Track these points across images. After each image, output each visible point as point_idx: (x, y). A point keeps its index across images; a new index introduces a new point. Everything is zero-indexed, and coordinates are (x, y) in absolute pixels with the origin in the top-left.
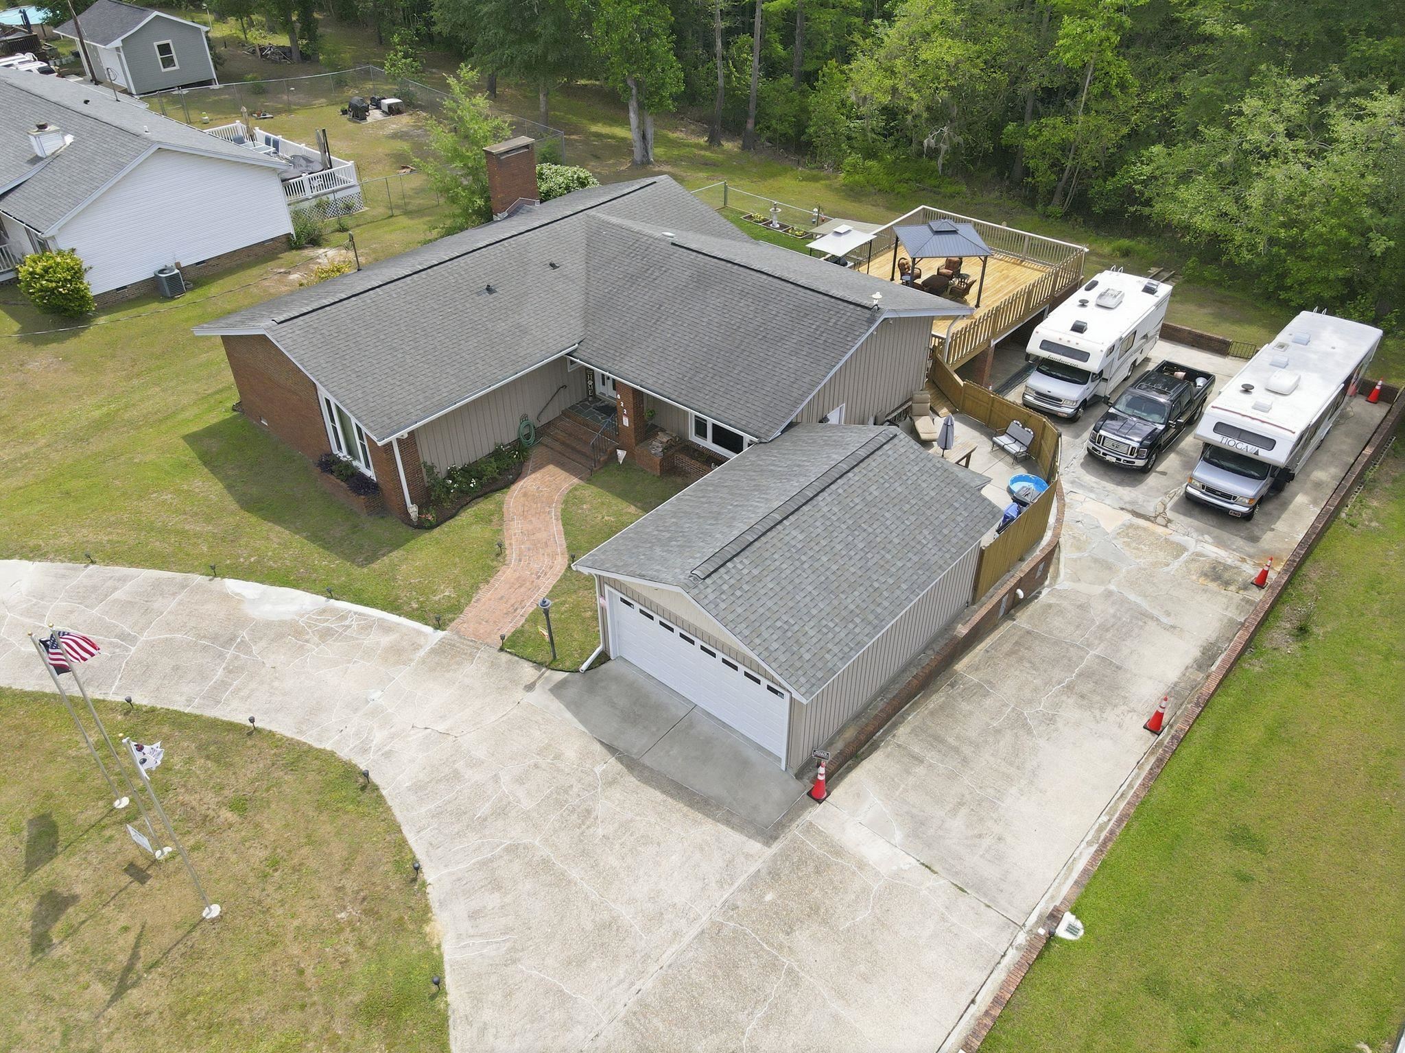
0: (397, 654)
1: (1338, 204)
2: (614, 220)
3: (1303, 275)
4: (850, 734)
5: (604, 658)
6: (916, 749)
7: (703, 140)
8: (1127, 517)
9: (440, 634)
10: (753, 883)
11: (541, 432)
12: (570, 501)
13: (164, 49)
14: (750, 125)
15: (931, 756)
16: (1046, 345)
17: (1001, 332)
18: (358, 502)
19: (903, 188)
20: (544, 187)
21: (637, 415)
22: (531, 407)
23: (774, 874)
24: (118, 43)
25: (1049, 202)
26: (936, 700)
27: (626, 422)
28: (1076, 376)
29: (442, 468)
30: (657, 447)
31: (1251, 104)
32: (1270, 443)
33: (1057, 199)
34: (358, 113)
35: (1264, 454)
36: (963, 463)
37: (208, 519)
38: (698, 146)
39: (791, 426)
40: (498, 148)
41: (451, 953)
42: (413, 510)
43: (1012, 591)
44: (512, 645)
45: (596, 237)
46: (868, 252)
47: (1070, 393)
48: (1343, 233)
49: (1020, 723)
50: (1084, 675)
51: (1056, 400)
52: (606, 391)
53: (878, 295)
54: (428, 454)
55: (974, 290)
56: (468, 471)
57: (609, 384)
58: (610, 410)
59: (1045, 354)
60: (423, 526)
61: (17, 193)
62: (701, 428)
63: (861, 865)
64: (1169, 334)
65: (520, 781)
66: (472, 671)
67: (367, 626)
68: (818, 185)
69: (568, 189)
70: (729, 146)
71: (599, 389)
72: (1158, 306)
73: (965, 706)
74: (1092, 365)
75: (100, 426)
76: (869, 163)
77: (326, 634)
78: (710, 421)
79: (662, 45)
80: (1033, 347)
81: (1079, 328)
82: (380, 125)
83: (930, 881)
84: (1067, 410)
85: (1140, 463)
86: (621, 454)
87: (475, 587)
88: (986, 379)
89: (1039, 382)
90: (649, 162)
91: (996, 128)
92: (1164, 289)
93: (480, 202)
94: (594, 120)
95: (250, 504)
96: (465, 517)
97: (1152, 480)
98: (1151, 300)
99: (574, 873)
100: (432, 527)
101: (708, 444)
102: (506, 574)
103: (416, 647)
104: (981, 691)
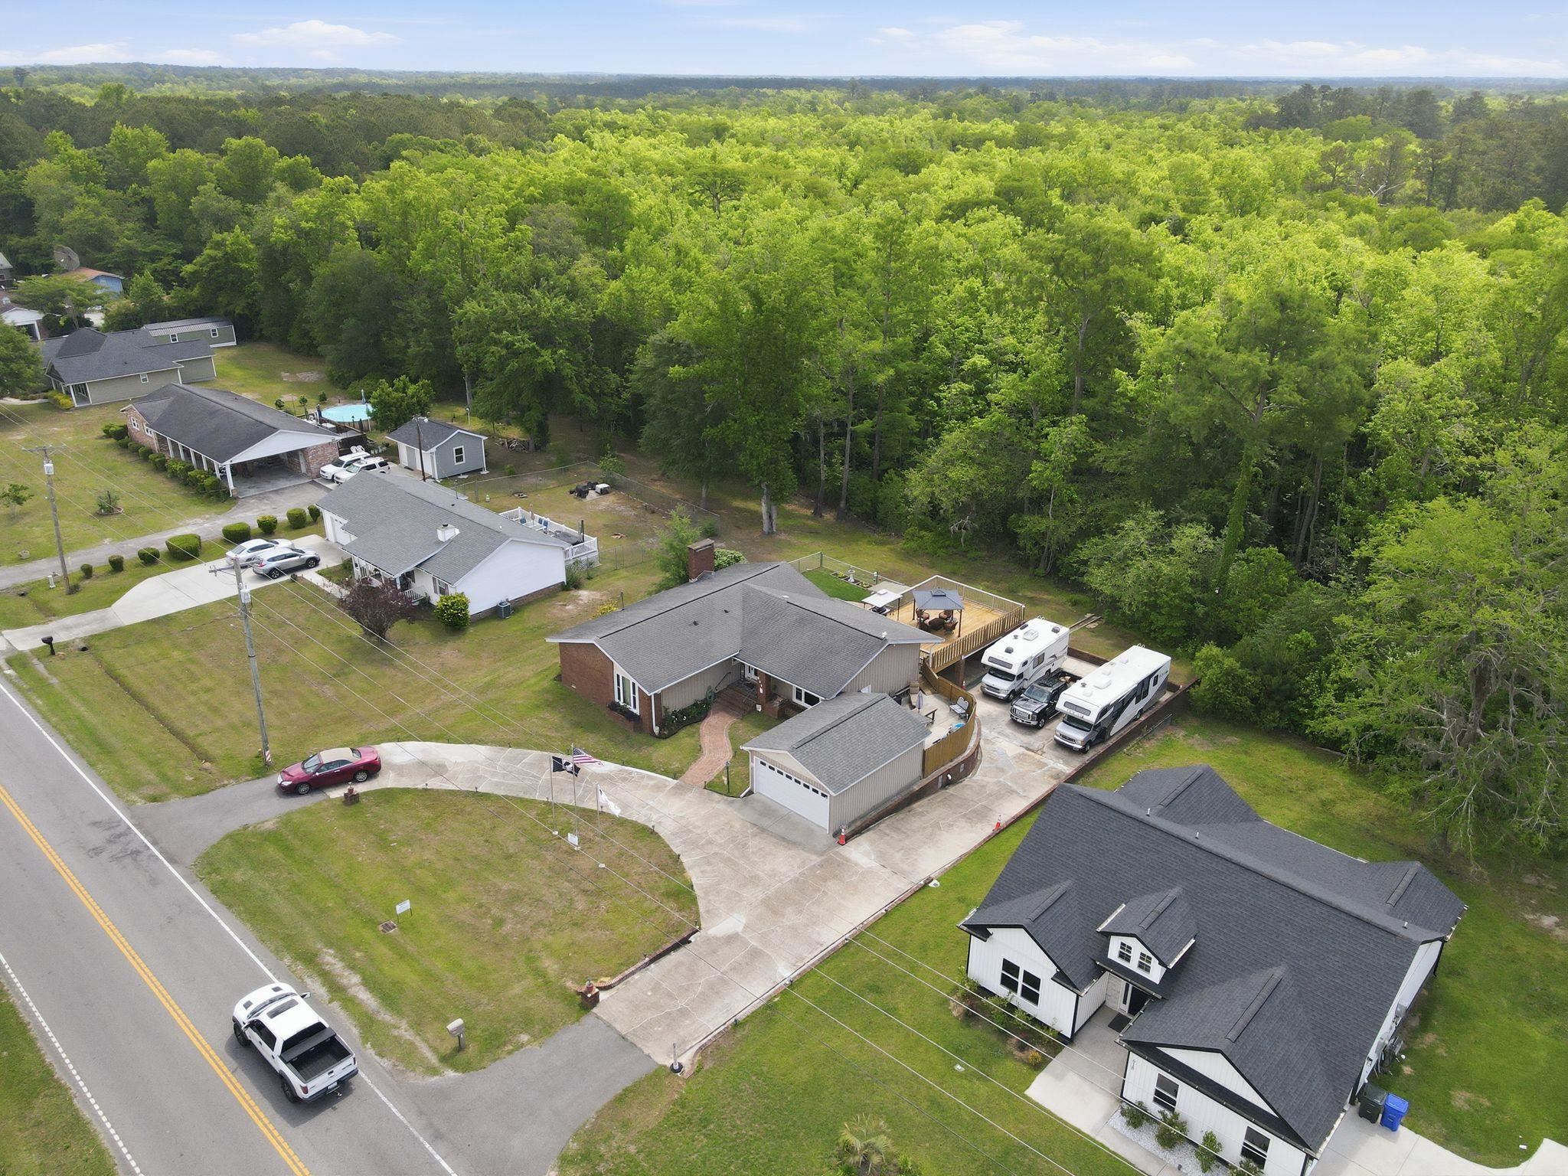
0: (658, 788)
1: (1175, 584)
2: (758, 588)
3: (1160, 624)
4: (858, 824)
5: (751, 792)
6: (888, 832)
7: (809, 512)
8: (1023, 750)
9: (676, 781)
10: (812, 868)
11: (717, 695)
12: (732, 728)
13: (459, 451)
14: (842, 504)
15: (893, 834)
16: (991, 659)
17: (968, 652)
18: (629, 725)
19: (941, 552)
20: (716, 563)
21: (767, 689)
22: (712, 682)
23: (821, 866)
24: (434, 450)
25: (1036, 567)
26: (900, 815)
27: (761, 691)
28: (1007, 676)
29: (671, 711)
30: (777, 703)
31: (1129, 524)
32: (1088, 712)
33: (1041, 565)
34: (582, 494)
35: (1086, 718)
36: (931, 716)
37: (557, 731)
38: (807, 517)
39: (841, 693)
40: (696, 546)
41: (694, 881)
42: (656, 730)
43: (945, 774)
44: (710, 786)
45: (747, 597)
46: (898, 604)
47: (1004, 687)
48: (1177, 601)
49: (936, 826)
50: (974, 811)
51: (997, 690)
52: (751, 676)
53: (885, 633)
54: (665, 703)
55: (957, 626)
56: (683, 712)
57: (753, 672)
58: (753, 686)
59: (991, 664)
60: (661, 737)
61: (431, 561)
62: (799, 697)
63: (856, 865)
64: (1072, 653)
65: (716, 833)
66: (691, 796)
67: (643, 777)
68: (885, 548)
69: (729, 563)
70: (829, 516)
71: (747, 675)
72: (1060, 640)
73: (913, 819)
74: (1015, 671)
75: (489, 686)
76: (923, 533)
77: (624, 780)
78: (804, 690)
79: (784, 464)
80: (985, 660)
81: (1009, 651)
82: (594, 502)
83: (884, 870)
84: (1003, 695)
85: (1034, 723)
86: (759, 708)
87: (689, 764)
88: (961, 678)
89: (989, 680)
90: (773, 533)
91: (1004, 518)
92: (1064, 630)
93: (683, 573)
94: (735, 496)
95: (577, 725)
96: (682, 733)
97: (1042, 733)
98: (1055, 636)
99: (741, 862)
100: (666, 738)
101: (802, 703)
102: (704, 759)
103: (666, 786)
104: (922, 814)
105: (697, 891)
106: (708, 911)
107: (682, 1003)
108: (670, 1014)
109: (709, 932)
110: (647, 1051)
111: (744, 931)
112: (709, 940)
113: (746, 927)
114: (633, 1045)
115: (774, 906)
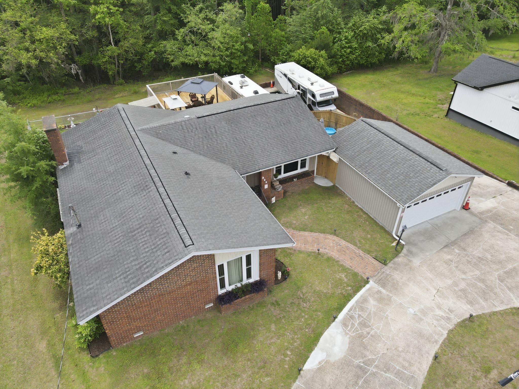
27: (266, 187)
30: (279, 187)
32: (333, 93)
35: (333, 96)
42: (280, 274)
44: (385, 261)
86: (274, 199)
102: (335, 254)
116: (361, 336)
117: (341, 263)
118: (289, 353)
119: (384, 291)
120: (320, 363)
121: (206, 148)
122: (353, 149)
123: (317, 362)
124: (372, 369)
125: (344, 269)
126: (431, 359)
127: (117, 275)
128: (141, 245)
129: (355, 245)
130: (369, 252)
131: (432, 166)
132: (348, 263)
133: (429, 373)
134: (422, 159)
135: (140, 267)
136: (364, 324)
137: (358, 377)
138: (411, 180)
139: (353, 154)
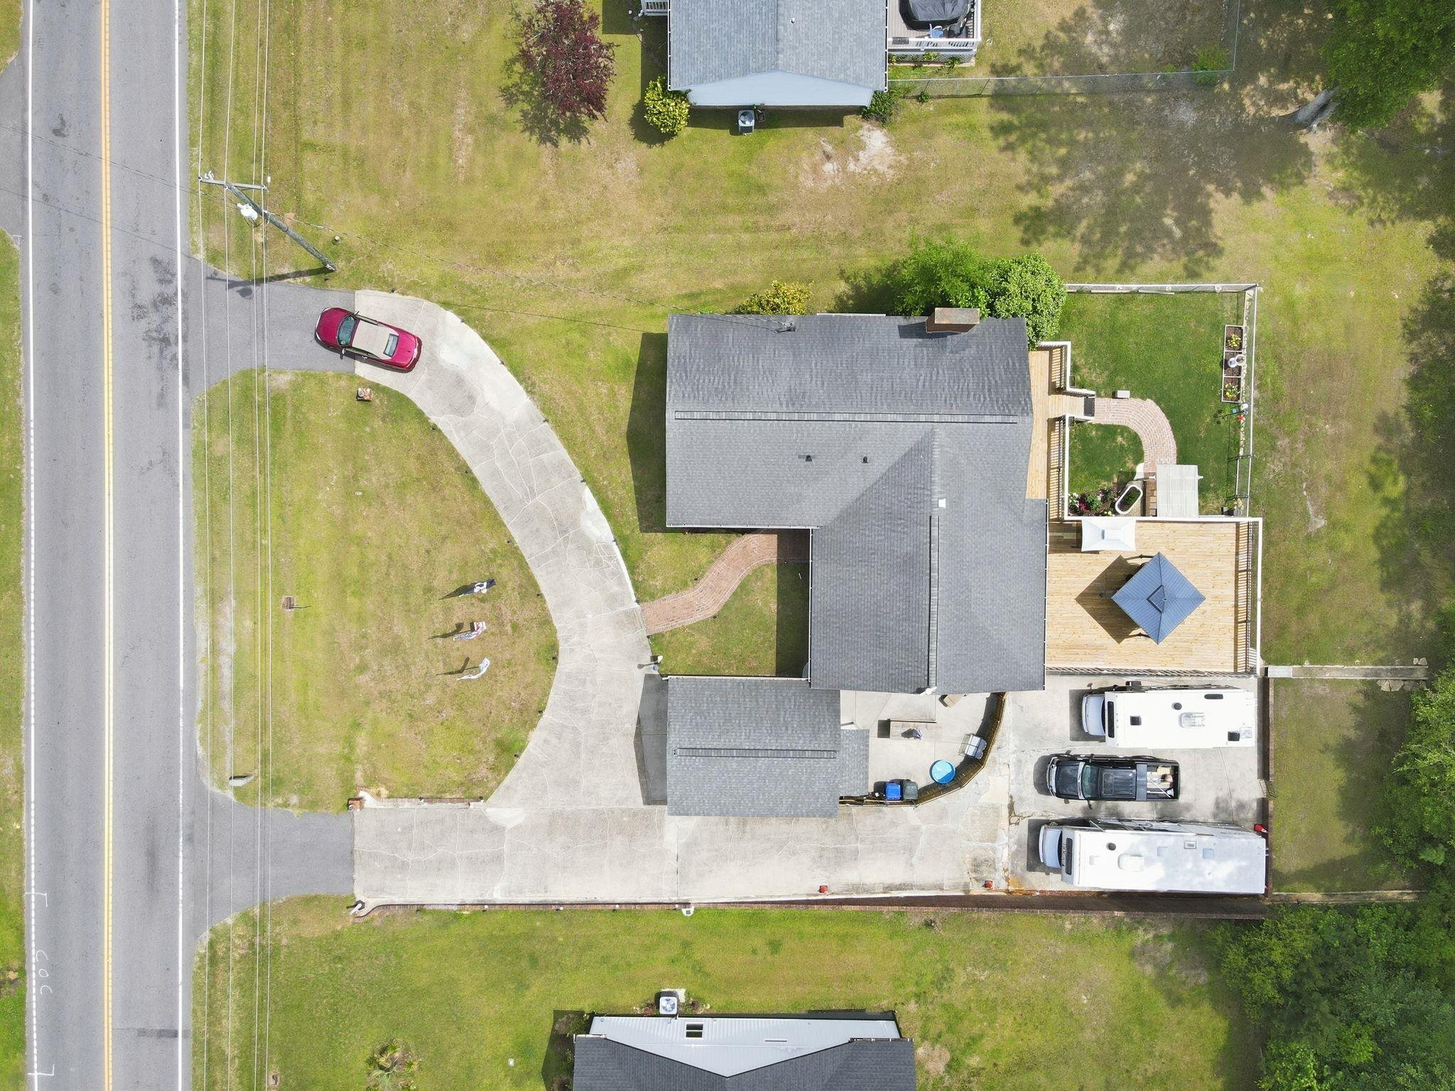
0: (613, 600)
8: (1004, 803)
9: (636, 605)
10: (626, 811)
23: (634, 814)
44: (654, 638)
45: (914, 453)
65: (600, 705)
66: (630, 638)
67: (615, 573)
83: (674, 861)
87: (670, 591)
96: (707, 538)
99: (583, 756)
102: (689, 595)
103: (623, 604)
105: (520, 762)
106: (508, 788)
107: (411, 857)
108: (396, 859)
109: (488, 810)
110: (355, 876)
111: (511, 830)
112: (482, 817)
113: (517, 828)
114: (352, 863)
115: (558, 824)
116: (589, 553)
117: (674, 593)
118: (605, 483)
119: (621, 609)
120: (585, 503)
121: (871, 506)
122: (793, 701)
123: (587, 500)
124: (560, 540)
125: (665, 591)
126: (543, 592)
127: (692, 352)
128: (712, 378)
129: (690, 627)
130: (673, 633)
131: (691, 746)
132: (670, 599)
133: (536, 583)
134: (710, 746)
135: (686, 372)
136: (598, 563)
137: (560, 525)
138: (693, 711)
139: (784, 695)
